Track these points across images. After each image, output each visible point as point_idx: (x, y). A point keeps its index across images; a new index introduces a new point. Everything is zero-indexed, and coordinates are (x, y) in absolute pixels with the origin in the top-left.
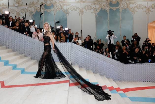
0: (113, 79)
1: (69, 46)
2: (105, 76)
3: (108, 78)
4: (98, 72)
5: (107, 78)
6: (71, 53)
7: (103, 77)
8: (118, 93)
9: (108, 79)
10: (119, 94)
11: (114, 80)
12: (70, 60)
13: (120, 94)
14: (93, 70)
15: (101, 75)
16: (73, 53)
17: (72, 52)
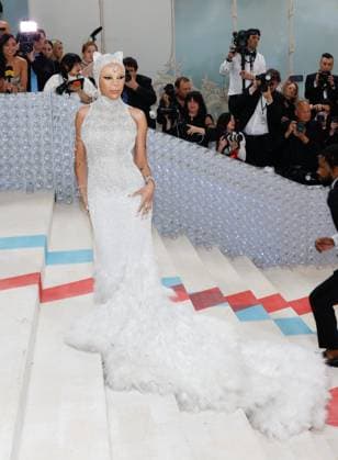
0: (253, 261)
1: (41, 112)
2: (216, 249)
3: (231, 255)
4: (184, 231)
5: (225, 254)
6: (48, 143)
7: (207, 249)
8: (269, 318)
9: (233, 260)
10: (276, 321)
11: (260, 264)
12: (45, 180)
13: (281, 323)
14: (162, 221)
15: (199, 244)
16: (58, 145)
17: (57, 141)
